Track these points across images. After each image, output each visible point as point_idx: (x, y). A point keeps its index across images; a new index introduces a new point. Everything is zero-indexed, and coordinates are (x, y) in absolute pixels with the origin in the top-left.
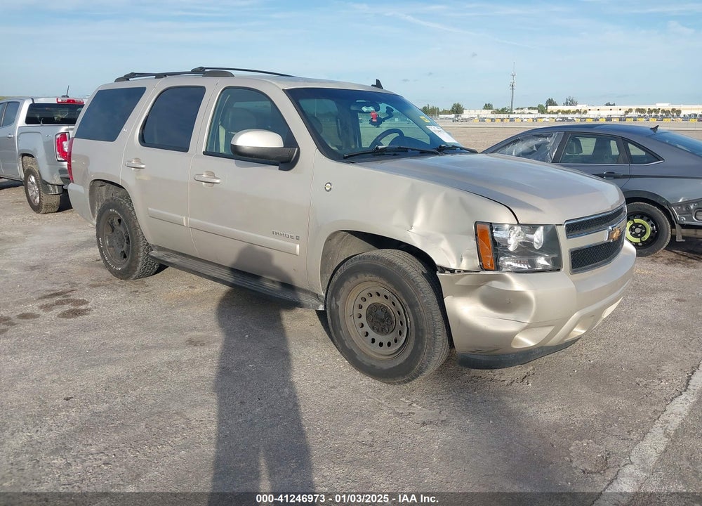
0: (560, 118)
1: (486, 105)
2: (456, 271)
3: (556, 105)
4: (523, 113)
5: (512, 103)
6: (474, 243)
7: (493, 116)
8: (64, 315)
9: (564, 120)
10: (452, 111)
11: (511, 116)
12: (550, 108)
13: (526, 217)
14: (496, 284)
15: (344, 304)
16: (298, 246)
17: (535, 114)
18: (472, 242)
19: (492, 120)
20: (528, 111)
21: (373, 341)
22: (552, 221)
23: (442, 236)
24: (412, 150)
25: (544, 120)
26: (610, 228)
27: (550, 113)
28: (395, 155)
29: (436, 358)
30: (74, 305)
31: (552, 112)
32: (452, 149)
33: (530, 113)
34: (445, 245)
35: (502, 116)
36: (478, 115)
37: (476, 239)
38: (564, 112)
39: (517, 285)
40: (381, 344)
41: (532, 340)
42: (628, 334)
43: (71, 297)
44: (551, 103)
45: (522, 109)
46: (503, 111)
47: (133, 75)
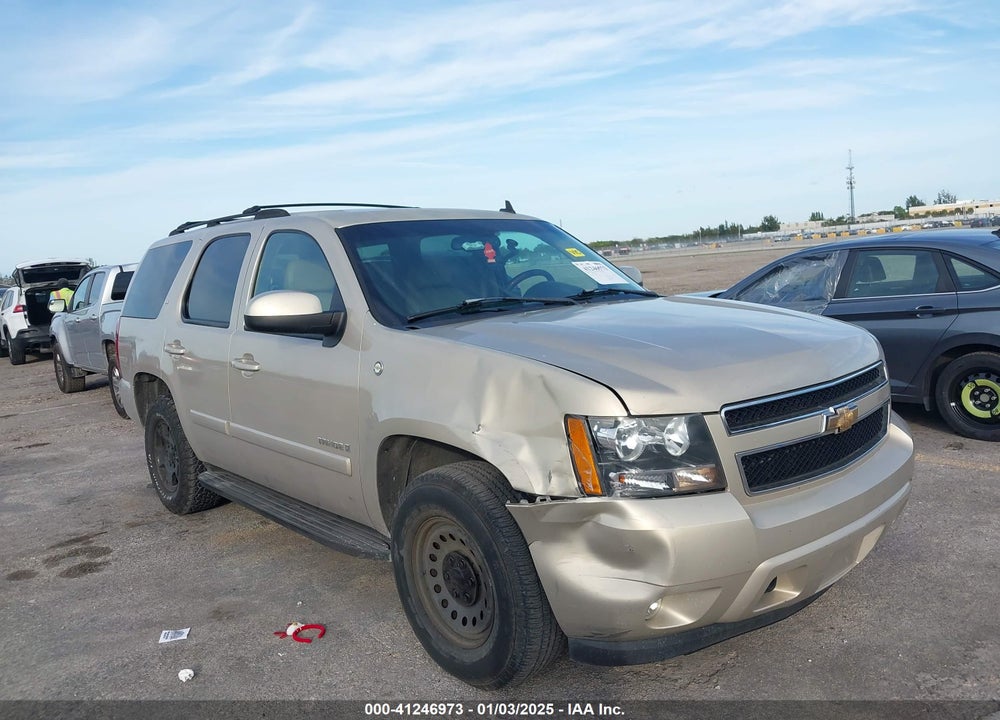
0: (930, 223)
1: (813, 215)
2: (538, 499)
3: (923, 204)
4: (872, 221)
5: (852, 207)
6: (565, 449)
7: (826, 229)
8: (69, 573)
9: (936, 225)
10: (764, 228)
11: (853, 227)
12: (913, 210)
13: (640, 403)
14: (606, 519)
15: (411, 553)
16: (348, 461)
17: (891, 220)
18: (562, 450)
19: (824, 236)
20: (878, 218)
21: (454, 615)
22: (695, 406)
23: (523, 439)
24: (527, 301)
25: (903, 228)
26: (831, 409)
27: (913, 218)
28: (500, 310)
29: (536, 647)
30: (91, 557)
31: (917, 216)
32: (610, 294)
33: (882, 221)
34: (525, 454)
35: (839, 228)
36: (803, 231)
37: (569, 443)
38: (936, 214)
39: (641, 518)
40: (464, 622)
41: (688, 614)
42: (930, 585)
43: (93, 544)
44: (913, 202)
45: (869, 215)
46: (840, 221)
47: (189, 225)
